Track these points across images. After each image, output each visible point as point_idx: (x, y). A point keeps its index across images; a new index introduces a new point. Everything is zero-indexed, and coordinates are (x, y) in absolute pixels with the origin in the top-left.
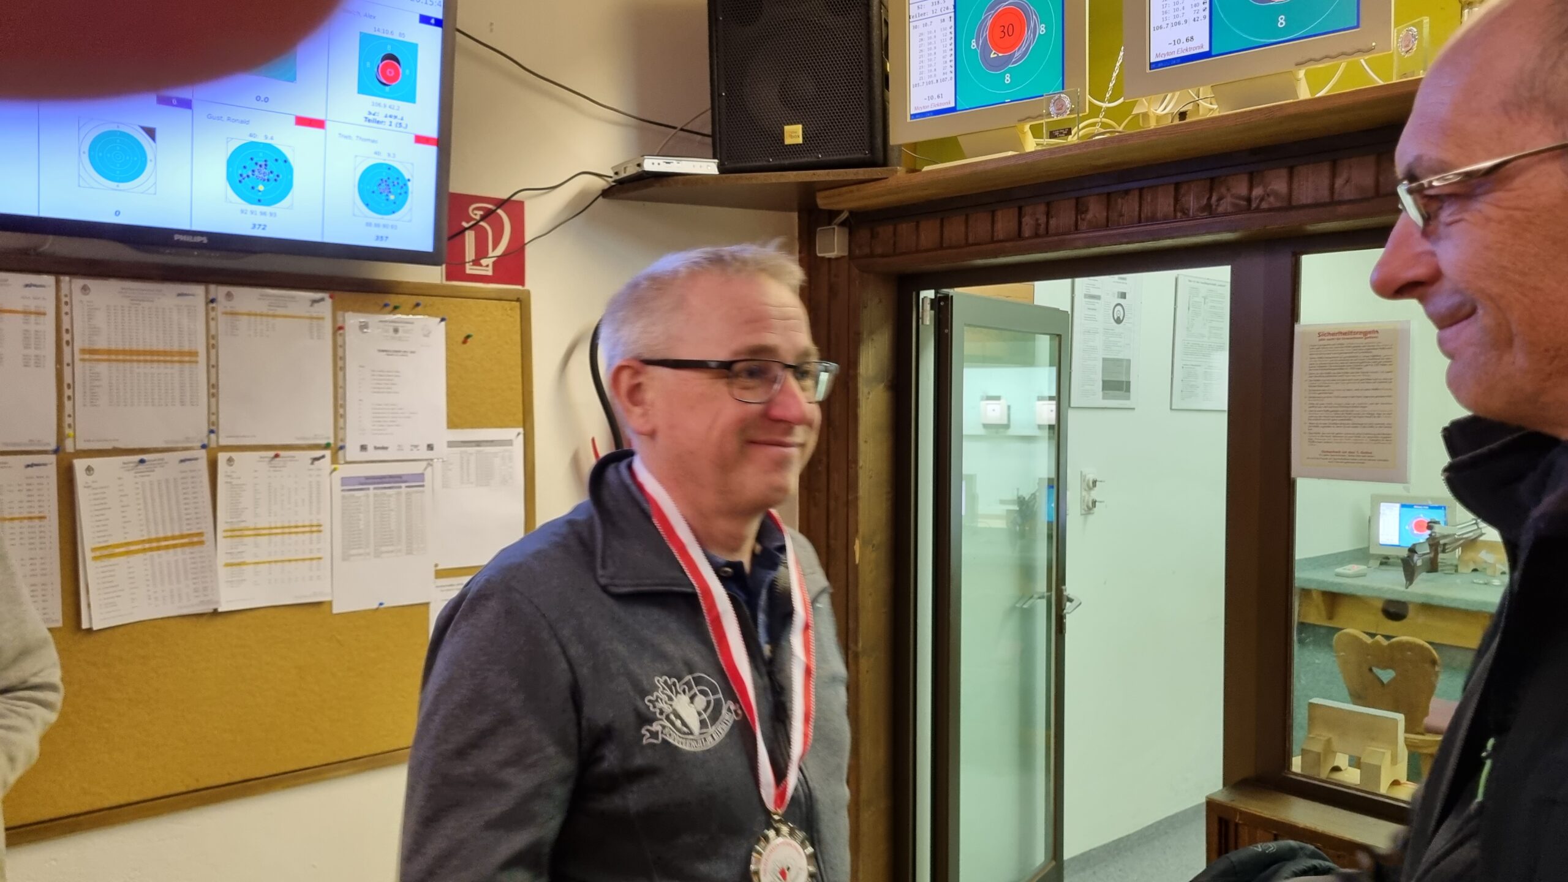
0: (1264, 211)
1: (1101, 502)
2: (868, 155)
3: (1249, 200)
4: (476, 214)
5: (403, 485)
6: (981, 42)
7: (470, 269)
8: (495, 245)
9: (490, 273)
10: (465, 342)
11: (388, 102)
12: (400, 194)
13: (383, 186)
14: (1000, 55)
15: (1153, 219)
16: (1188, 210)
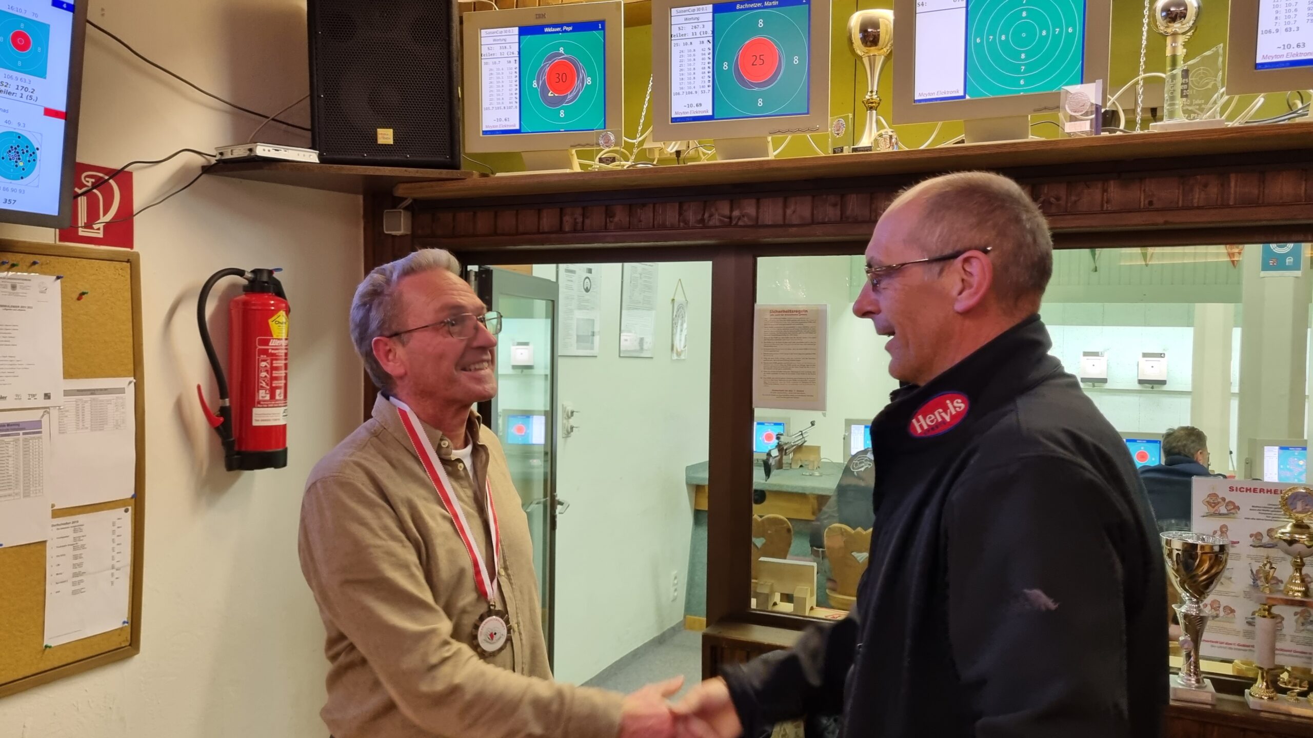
0: (741, 226)
1: (577, 427)
2: (449, 160)
3: (730, 218)
4: (88, 182)
5: (21, 432)
6: (540, 83)
7: (82, 232)
8: (106, 212)
9: (101, 235)
10: (79, 298)
11: (20, 75)
12: (29, 161)
13: (13, 153)
14: (556, 95)
15: (663, 226)
16: (689, 222)
